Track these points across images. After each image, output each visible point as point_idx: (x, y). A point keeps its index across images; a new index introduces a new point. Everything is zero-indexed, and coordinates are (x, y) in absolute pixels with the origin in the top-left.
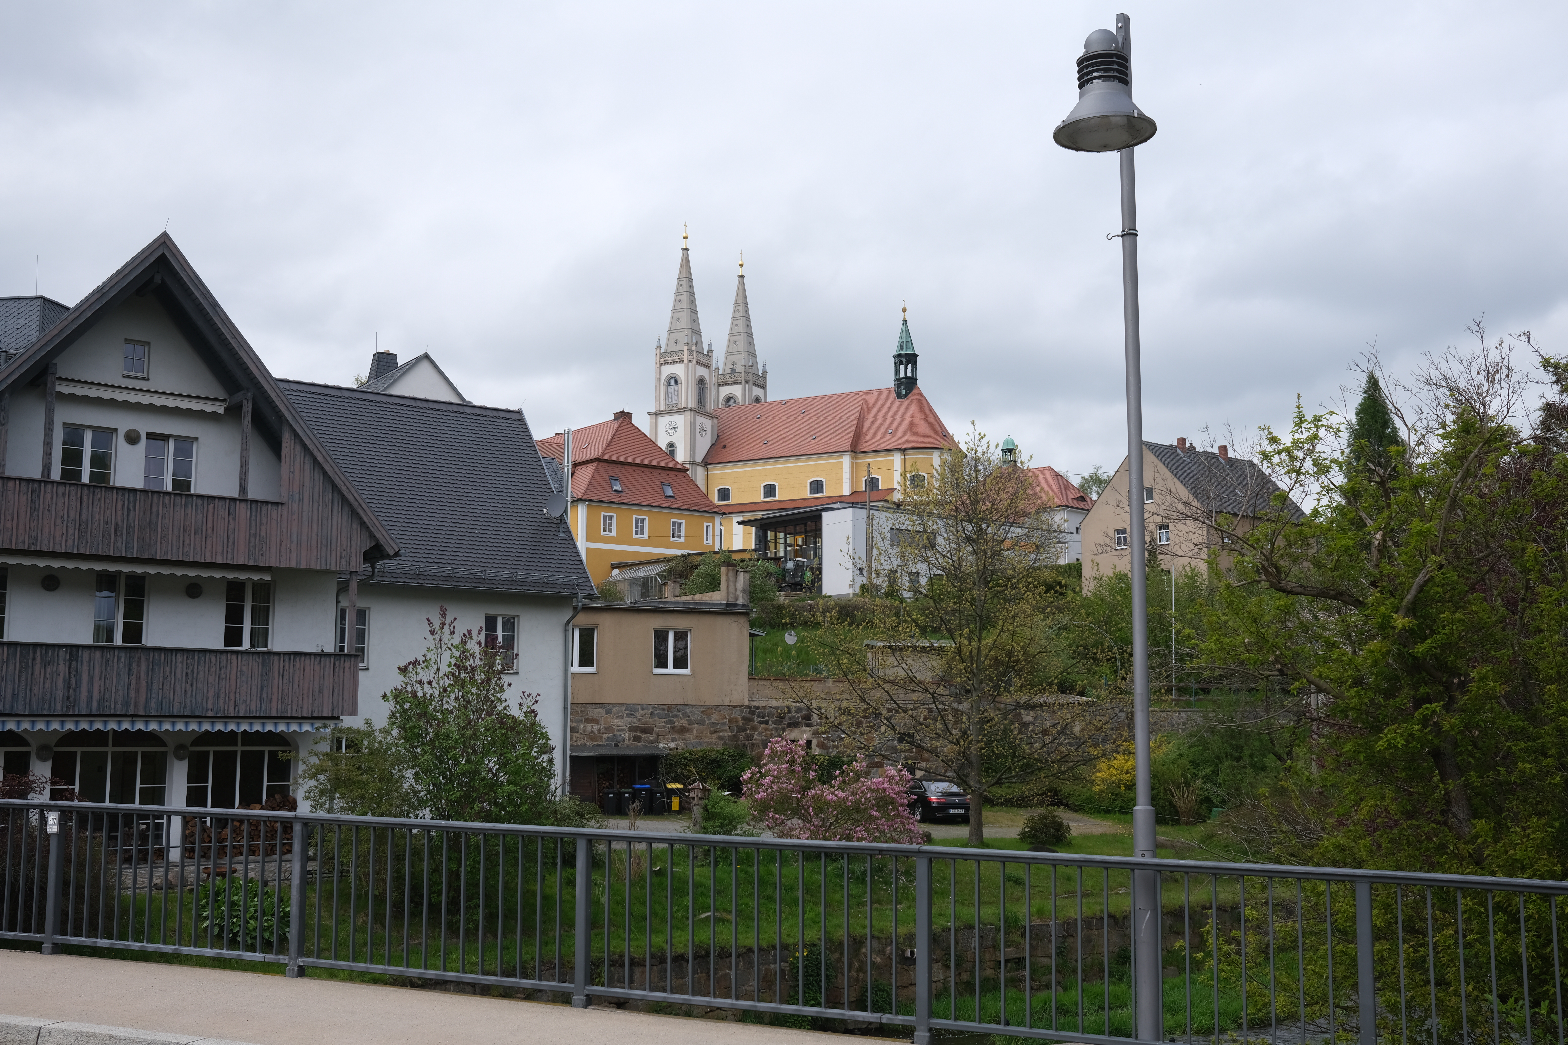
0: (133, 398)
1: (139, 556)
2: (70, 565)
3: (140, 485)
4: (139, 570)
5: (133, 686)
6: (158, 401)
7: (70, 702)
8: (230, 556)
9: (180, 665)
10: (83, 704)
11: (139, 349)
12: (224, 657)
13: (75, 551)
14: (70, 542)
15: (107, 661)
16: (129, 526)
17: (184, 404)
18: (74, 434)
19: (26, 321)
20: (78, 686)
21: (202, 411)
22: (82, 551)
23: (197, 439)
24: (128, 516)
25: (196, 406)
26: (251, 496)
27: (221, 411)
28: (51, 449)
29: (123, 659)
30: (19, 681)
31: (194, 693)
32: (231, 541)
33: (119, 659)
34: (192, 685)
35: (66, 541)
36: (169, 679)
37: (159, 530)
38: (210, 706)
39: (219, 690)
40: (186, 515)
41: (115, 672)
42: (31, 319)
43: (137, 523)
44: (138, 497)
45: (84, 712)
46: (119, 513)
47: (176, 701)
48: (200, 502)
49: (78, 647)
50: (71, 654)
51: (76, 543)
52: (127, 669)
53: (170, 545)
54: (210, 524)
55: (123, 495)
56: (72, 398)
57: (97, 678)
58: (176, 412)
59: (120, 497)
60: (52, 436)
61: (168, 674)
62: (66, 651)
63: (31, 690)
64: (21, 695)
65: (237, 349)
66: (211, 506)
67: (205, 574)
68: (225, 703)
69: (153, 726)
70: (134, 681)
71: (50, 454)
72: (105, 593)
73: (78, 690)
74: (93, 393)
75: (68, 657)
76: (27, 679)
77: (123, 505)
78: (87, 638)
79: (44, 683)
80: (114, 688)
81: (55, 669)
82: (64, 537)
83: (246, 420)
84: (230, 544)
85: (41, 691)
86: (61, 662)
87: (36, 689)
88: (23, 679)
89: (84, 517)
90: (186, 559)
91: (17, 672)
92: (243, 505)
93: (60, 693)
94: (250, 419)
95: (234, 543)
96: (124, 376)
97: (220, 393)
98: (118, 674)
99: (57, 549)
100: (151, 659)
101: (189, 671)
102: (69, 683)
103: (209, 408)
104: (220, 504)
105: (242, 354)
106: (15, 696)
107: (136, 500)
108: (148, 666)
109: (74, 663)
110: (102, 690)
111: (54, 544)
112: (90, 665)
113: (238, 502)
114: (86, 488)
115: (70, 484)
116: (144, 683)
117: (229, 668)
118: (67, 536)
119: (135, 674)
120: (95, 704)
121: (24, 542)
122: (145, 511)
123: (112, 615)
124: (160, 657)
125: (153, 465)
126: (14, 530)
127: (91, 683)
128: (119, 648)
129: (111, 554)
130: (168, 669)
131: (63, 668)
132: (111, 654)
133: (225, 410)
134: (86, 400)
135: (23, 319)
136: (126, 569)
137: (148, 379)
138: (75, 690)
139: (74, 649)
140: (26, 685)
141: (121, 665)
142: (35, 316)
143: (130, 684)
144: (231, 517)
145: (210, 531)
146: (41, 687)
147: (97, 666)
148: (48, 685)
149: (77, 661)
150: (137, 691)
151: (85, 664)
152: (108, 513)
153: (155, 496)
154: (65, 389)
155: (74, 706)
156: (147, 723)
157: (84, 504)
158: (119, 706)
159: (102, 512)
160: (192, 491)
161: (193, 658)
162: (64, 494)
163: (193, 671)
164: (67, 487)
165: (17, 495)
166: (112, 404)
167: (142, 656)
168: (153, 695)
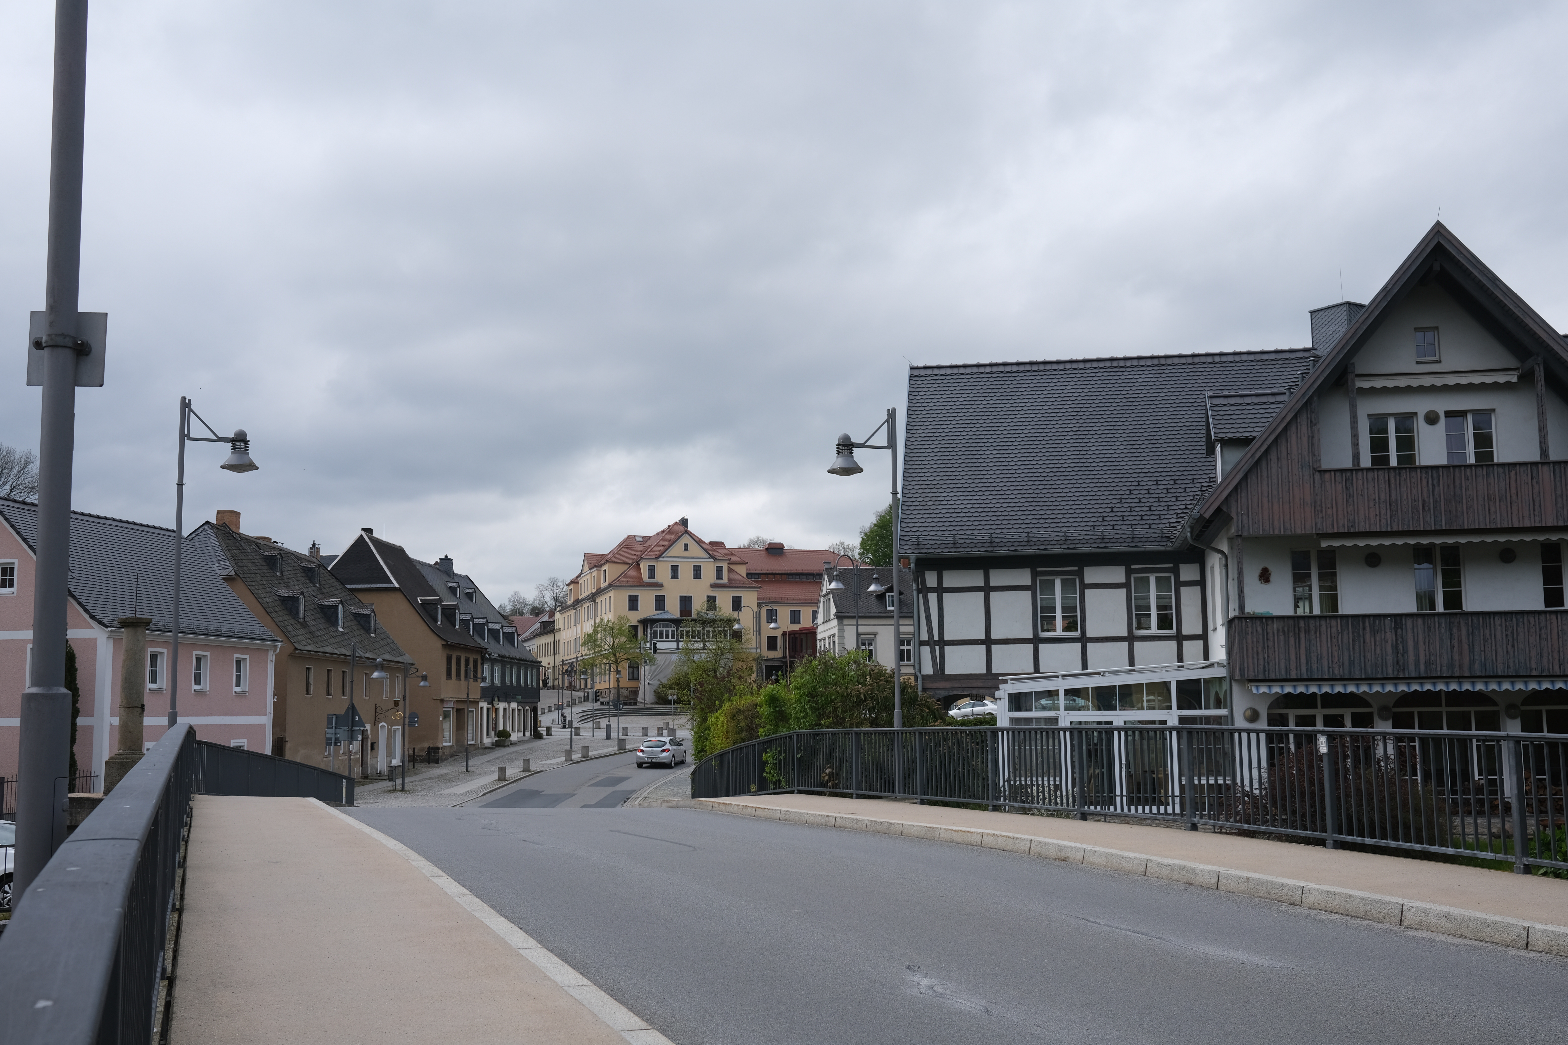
0: (1427, 382)
1: (1448, 528)
2: (1387, 542)
3: (1444, 461)
4: (1450, 540)
5: (1456, 649)
6: (1451, 381)
7: (1400, 666)
8: (1537, 519)
9: (1499, 628)
10: (1412, 667)
11: (1429, 335)
12: (1542, 617)
13: (1389, 529)
14: (1383, 521)
15: (1429, 628)
16: (1435, 501)
17: (1477, 380)
18: (1378, 424)
19: (1337, 327)
20: (1405, 651)
21: (1496, 383)
22: (1395, 529)
23: (1494, 410)
24: (1433, 491)
25: (1489, 379)
26: (1553, 457)
27: (1514, 379)
28: (1358, 440)
29: (1443, 625)
30: (1353, 648)
31: (1516, 653)
32: (1537, 504)
33: (1440, 625)
34: (1513, 646)
35: (1380, 520)
36: (1490, 641)
37: (1464, 501)
38: (1534, 666)
39: (1541, 650)
40: (1488, 484)
41: (1437, 637)
42: (1340, 324)
43: (1442, 497)
44: (1441, 473)
45: (1413, 675)
46: (1425, 490)
47: (1498, 661)
48: (1501, 470)
49: (1401, 616)
50: (1395, 622)
51: (1389, 522)
52: (1448, 634)
53: (1476, 514)
54: (1513, 491)
55: (1427, 473)
56: (1373, 392)
57: (1421, 643)
58: (1470, 388)
59: (1424, 475)
60: (1357, 428)
61: (1488, 636)
62: (1391, 620)
63: (1364, 656)
64: (1357, 661)
65: (1522, 317)
66: (1513, 472)
67: (1515, 538)
68: (1549, 663)
69: (1480, 687)
70: (1456, 645)
71: (1358, 445)
72: (1425, 565)
73: (1405, 655)
74: (1390, 383)
75: (1393, 626)
76: (1360, 647)
77: (1428, 482)
78: (1411, 607)
79: (1375, 650)
80: (1438, 652)
81: (1383, 637)
82: (1378, 518)
83: (1539, 384)
84: (1537, 507)
85: (1373, 656)
86: (1388, 630)
87: (1368, 656)
88: (1357, 647)
89: (1393, 497)
90: (1493, 526)
91: (1351, 641)
92: (1546, 468)
93: (1390, 658)
94: (1543, 383)
95: (1540, 506)
96: (1418, 363)
97: (1513, 362)
98: (1441, 639)
99: (1373, 529)
100: (1470, 624)
101: (1509, 633)
102: (1397, 649)
103: (1502, 379)
104: (1522, 470)
105: (1528, 321)
106: (1351, 663)
107: (1439, 476)
108: (1468, 630)
109: (1399, 631)
110: (1427, 653)
111: (1370, 525)
112: (1414, 632)
113: (1540, 466)
114: (1392, 471)
115: (1378, 469)
116: (1466, 647)
117: (1549, 628)
118: (1380, 517)
119: (1456, 637)
120: (1422, 667)
121: (1344, 526)
122: (1448, 485)
123: (1433, 584)
124: (1479, 621)
125: (1454, 441)
126: (1335, 516)
127: (1416, 648)
128: (1440, 615)
129: (1422, 529)
130: (1487, 632)
131: (1390, 636)
132: (1432, 620)
133: (1519, 378)
134: (1385, 391)
135: (1333, 325)
136: (1438, 541)
137: (1440, 362)
138: (1403, 655)
139: (1398, 618)
140: (1360, 652)
141: (1443, 631)
142: (1343, 321)
143: (1452, 647)
144: (1535, 481)
145: (1514, 497)
146: (1373, 653)
147: (1420, 632)
148: (1378, 651)
149: (1402, 629)
150: (1461, 653)
151: (1409, 631)
152: (1414, 491)
153: (1457, 470)
154: (1366, 384)
155: (1404, 669)
156: (1473, 684)
157: (1393, 485)
158: (1445, 668)
159: (1409, 491)
160: (1496, 461)
161: (1511, 620)
162: (1373, 479)
163: (1512, 633)
164: (1376, 472)
165: (1333, 485)
166: (1409, 390)
167: (1461, 621)
168: (1476, 657)
